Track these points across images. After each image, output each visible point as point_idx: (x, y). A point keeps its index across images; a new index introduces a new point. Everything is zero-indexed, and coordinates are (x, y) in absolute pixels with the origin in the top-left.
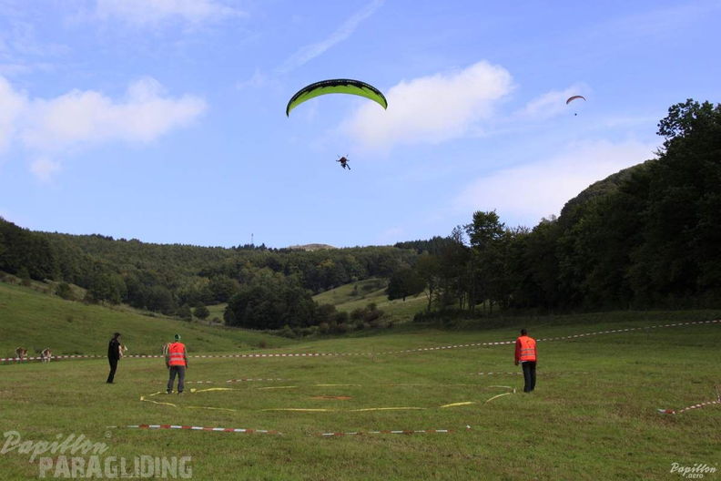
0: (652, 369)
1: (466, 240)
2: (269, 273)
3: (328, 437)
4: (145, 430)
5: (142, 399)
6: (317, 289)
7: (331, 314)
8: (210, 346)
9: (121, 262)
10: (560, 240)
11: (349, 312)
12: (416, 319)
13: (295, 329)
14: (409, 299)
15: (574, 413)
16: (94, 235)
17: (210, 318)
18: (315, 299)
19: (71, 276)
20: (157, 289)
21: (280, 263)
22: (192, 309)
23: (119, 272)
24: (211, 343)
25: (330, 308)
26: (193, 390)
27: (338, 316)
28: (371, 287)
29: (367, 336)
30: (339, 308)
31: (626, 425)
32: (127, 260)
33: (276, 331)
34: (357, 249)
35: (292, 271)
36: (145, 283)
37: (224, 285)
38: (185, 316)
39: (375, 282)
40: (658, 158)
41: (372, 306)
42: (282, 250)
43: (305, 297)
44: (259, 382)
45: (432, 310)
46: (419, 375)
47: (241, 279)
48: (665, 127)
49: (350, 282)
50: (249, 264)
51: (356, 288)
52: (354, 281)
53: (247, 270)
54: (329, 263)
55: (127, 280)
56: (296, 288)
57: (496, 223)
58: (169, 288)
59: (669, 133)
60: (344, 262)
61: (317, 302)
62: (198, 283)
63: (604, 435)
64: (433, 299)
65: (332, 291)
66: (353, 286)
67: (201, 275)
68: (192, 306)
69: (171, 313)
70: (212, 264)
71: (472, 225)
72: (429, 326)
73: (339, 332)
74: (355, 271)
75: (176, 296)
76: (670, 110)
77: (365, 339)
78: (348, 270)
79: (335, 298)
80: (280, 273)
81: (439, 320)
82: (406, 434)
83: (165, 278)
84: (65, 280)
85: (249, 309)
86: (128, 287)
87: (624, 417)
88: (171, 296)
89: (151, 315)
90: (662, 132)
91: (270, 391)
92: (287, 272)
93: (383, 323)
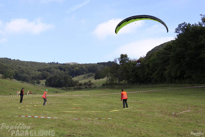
0: (171, 101)
1: (118, 63)
2: (59, 71)
3: (76, 120)
4: (20, 117)
5: (19, 108)
6: (74, 76)
7: (78, 83)
8: (40, 92)
9: (14, 66)
10: (146, 63)
11: (83, 83)
12: (103, 85)
13: (67, 88)
14: (101, 80)
15: (148, 114)
16: (5, 58)
17: (41, 84)
18: (73, 79)
20: (24, 75)
21: (63, 68)
23: (13, 69)
24: (41, 91)
25: (77, 82)
26: (35, 105)
27: (79, 84)
28: (89, 76)
29: (88, 90)
30: (80, 82)
31: (163, 117)
32: (15, 66)
33: (61, 88)
34: (86, 64)
35: (66, 70)
36: (21, 73)
37: (45, 74)
38: (33, 83)
39: (91, 74)
40: (175, 39)
41: (90, 81)
42: (63, 64)
43: (70, 78)
44: (55, 103)
45: (107, 83)
46: (104, 102)
47: (51, 72)
48: (177, 30)
49: (83, 74)
50: (53, 68)
51: (85, 76)
52: (85, 74)
53: (52, 70)
54: (77, 68)
55: (15, 72)
56: (67, 75)
57: (127, 58)
58: (29, 74)
59: (178, 32)
60: (82, 68)
61: (73, 80)
62: (37, 73)
63: (157, 120)
64: (108, 80)
65: (78, 76)
66: (84, 75)
67: (38, 71)
68: (35, 80)
69: (29, 82)
70: (42, 68)
71: (120, 58)
72: (106, 87)
73: (80, 89)
74: (85, 71)
75: (31, 77)
76: (179, 25)
77: (87, 91)
78: (83, 70)
79: (79, 78)
80: (62, 71)
81: (109, 86)
82: (99, 119)
83: (27, 71)
85: (53, 81)
86: (16, 74)
87: (163, 115)
88: (29, 77)
89: (23, 83)
90: (176, 32)
91: (59, 106)
92: (64, 71)
93: (93, 86)
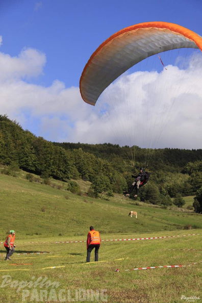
16: (105, 144)
17: (186, 206)
19: (87, 176)
22: (172, 199)
23: (122, 172)
37: (199, 180)
38: (165, 205)
55: (127, 178)
62: (181, 179)
68: (172, 196)
69: (157, 202)
75: (163, 189)
83: (156, 175)
84: (82, 178)
88: (157, 189)
